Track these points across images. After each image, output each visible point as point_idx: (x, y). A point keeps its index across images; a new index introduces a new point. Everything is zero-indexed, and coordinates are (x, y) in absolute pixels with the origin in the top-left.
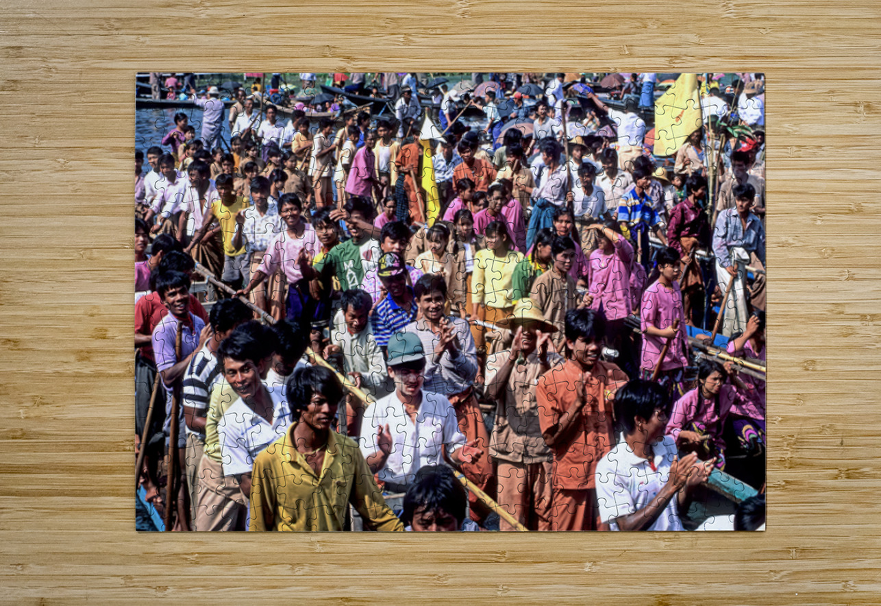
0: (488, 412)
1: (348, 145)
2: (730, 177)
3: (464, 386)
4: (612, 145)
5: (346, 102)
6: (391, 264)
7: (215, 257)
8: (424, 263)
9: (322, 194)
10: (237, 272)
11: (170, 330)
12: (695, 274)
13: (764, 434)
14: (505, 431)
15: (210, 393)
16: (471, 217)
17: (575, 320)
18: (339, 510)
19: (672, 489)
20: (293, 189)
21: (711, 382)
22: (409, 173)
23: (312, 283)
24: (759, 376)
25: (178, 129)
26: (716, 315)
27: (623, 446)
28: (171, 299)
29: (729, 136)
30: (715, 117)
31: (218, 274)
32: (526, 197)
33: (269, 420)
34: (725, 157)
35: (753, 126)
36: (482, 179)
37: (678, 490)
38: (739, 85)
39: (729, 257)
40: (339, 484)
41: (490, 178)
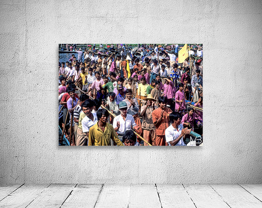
0: (141, 119)
1: (110, 61)
2: (195, 68)
3: (136, 113)
4: (169, 61)
5: (110, 52)
6: (120, 87)
7: (81, 85)
8: (127, 86)
9: (104, 72)
10: (86, 89)
11: (71, 101)
12: (187, 89)
13: (202, 123)
14: (145, 123)
15: (80, 115)
16: (137, 77)
17: (161, 99)
18: (108, 140)
19: (182, 135)
20: (98, 71)
21: (191, 112)
22: (124, 67)
23: (102, 91)
24: (201, 111)
25: (73, 57)
26: (192, 98)
27: (171, 126)
28: (71, 94)
29: (195, 59)
30: (192, 55)
31: (81, 89)
32: (150, 72)
33: (93, 120)
34: (194, 64)
35: (200, 57)
36: (140, 68)
37: (183, 135)
38: (197, 48)
39: (195, 85)
40: (108, 134)
41: (142, 68)
